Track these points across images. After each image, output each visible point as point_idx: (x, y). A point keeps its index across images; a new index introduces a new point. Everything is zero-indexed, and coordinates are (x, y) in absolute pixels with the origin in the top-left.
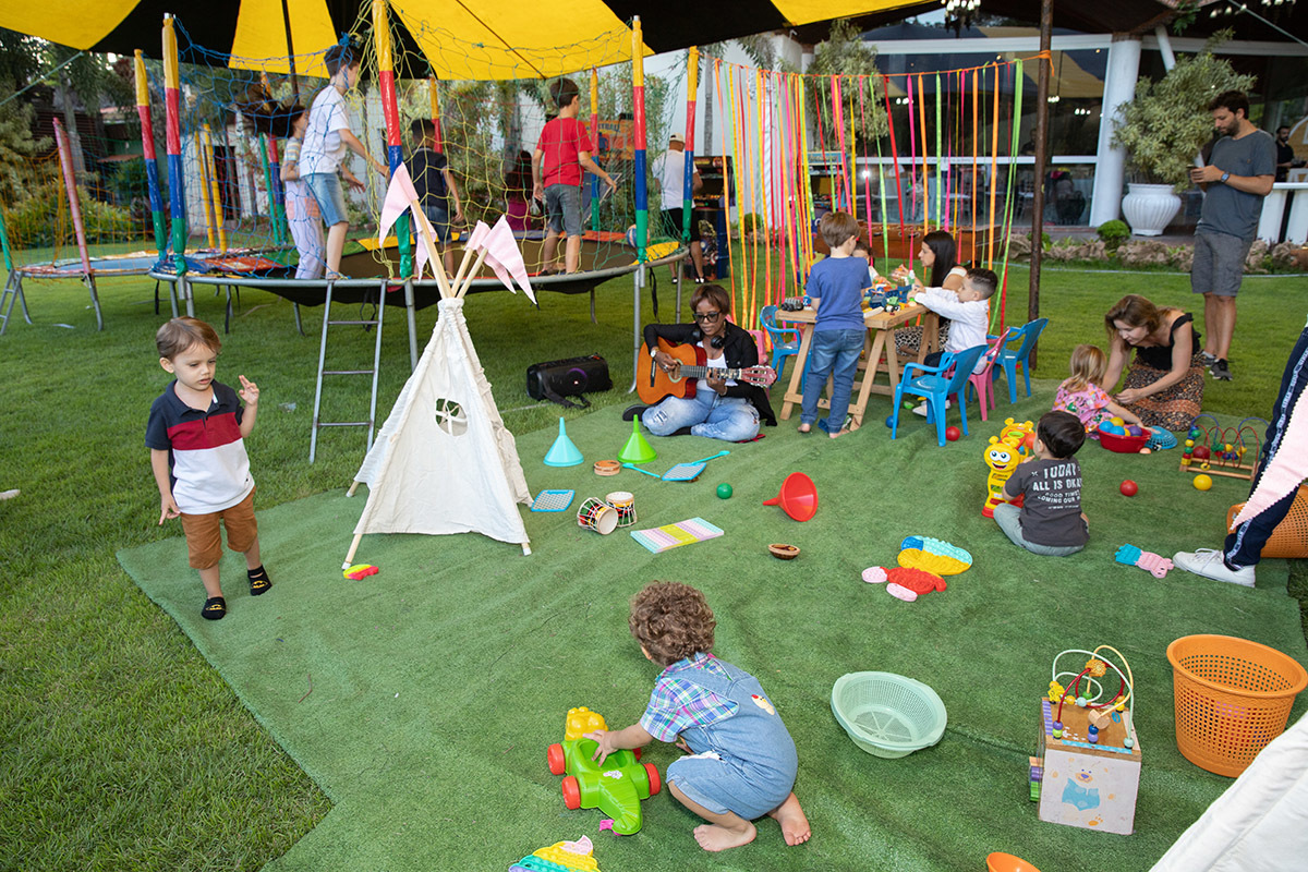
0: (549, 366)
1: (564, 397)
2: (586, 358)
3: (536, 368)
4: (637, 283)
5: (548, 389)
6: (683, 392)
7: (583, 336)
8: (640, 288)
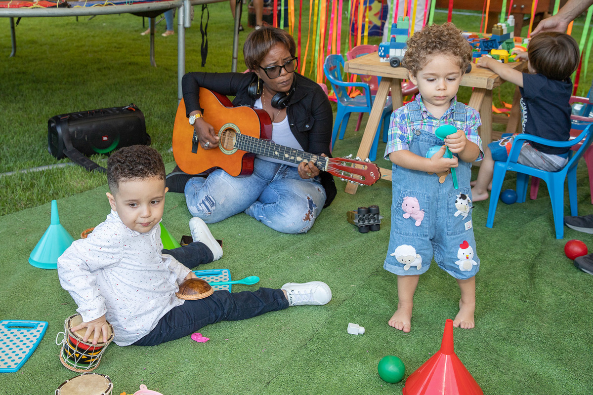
0: (71, 118)
1: (89, 155)
2: (120, 109)
3: (57, 120)
4: (181, 23)
5: (70, 147)
6: (238, 168)
7: (137, 80)
8: (185, 28)
